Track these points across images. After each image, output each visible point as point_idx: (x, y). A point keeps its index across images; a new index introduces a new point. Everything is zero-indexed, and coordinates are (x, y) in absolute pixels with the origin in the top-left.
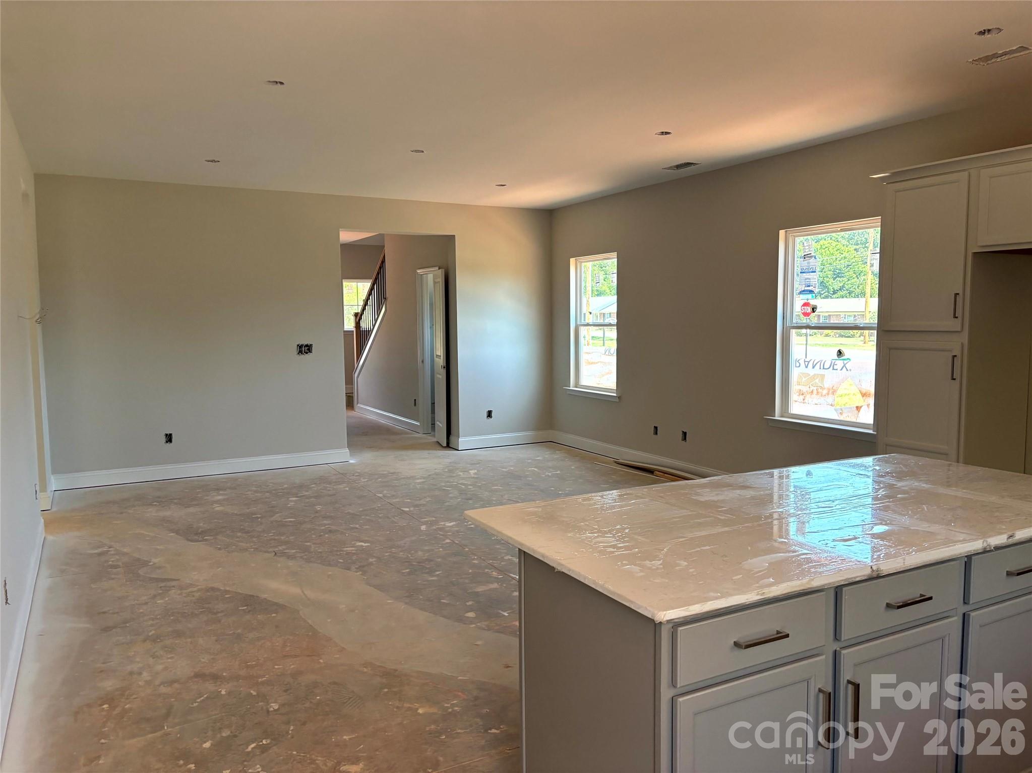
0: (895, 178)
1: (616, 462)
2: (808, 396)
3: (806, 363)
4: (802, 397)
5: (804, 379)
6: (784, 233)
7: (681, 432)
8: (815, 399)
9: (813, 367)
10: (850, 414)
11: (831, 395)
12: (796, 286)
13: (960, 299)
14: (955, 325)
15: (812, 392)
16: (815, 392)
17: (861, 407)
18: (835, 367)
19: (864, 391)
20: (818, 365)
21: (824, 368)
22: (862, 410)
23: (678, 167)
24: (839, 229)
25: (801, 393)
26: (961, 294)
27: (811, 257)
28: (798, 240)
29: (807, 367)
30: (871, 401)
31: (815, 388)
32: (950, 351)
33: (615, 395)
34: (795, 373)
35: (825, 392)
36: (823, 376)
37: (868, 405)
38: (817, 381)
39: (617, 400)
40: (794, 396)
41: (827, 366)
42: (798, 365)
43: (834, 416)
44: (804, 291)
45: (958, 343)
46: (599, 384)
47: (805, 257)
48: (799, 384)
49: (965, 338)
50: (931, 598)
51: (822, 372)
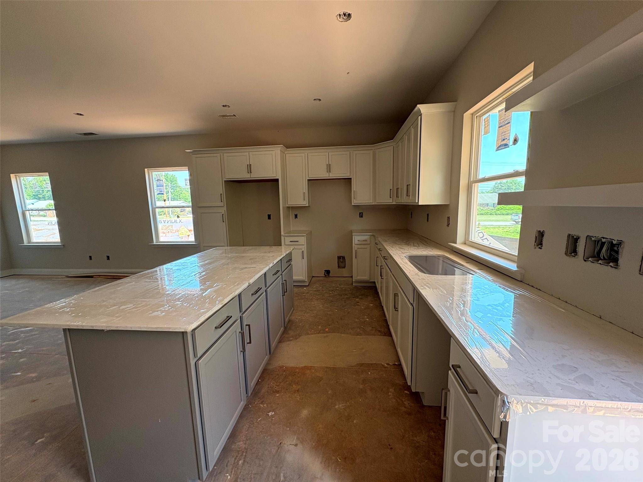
0: (194, 152)
1: (67, 277)
2: (167, 234)
3: (164, 221)
4: (165, 234)
5: (164, 227)
6: (147, 170)
7: (106, 257)
8: (170, 234)
9: (168, 223)
10: (185, 238)
11: (177, 233)
12: (155, 191)
13: (222, 195)
14: (222, 204)
15: (169, 232)
16: (170, 232)
17: (189, 235)
18: (177, 222)
19: (189, 230)
20: (169, 222)
21: (172, 223)
22: (190, 236)
23: (85, 134)
24: (171, 170)
25: (164, 233)
26: (222, 194)
27: (161, 180)
28: (154, 173)
29: (165, 223)
30: (193, 232)
31: (170, 230)
32: (221, 213)
33: (60, 244)
34: (160, 226)
35: (174, 231)
36: (172, 226)
37: (192, 234)
38: (170, 228)
39: (63, 247)
40: (161, 234)
41: (173, 222)
42: (161, 222)
43: (180, 240)
44: (159, 193)
45: (223, 210)
46: (47, 240)
47: (158, 180)
48: (162, 229)
49: (225, 208)
50: (261, 288)
51: (172, 224)
